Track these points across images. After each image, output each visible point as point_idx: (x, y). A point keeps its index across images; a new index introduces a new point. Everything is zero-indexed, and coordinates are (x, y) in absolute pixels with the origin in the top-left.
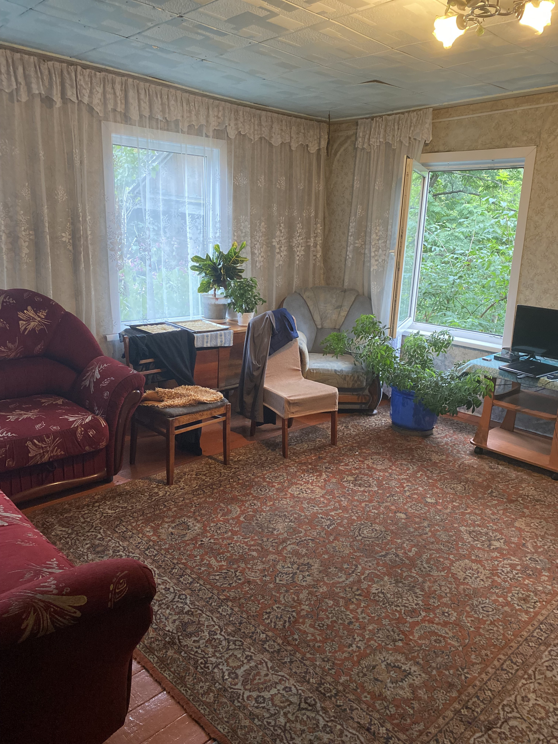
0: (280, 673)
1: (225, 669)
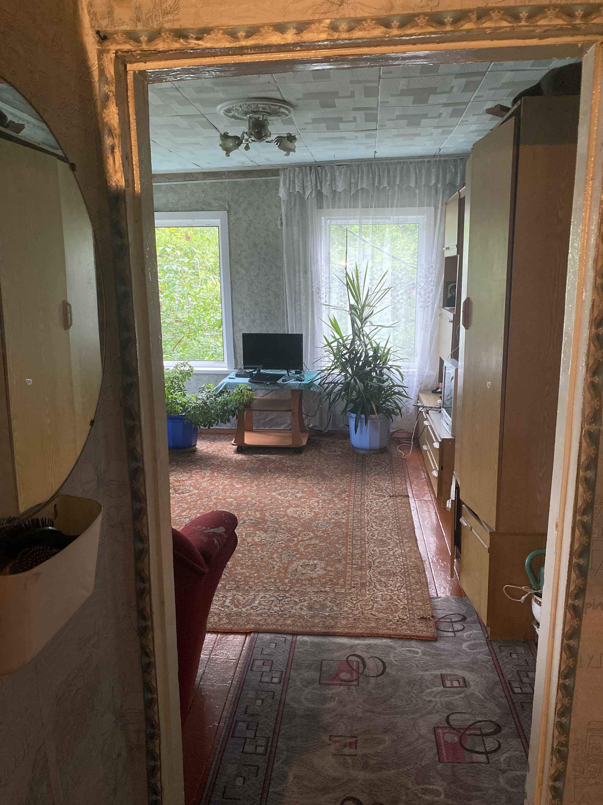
0: (250, 594)
1: (217, 607)
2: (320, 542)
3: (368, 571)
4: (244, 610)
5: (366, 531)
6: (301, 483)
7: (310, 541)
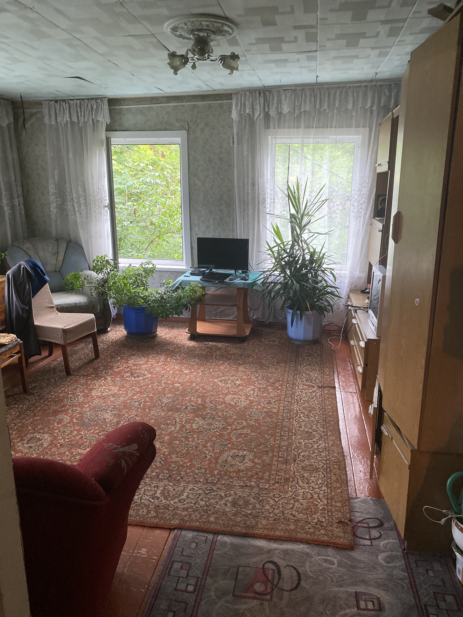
0: (180, 485)
1: (147, 498)
2: (252, 431)
3: (292, 465)
4: (172, 502)
5: (294, 421)
6: (241, 371)
7: (242, 430)
